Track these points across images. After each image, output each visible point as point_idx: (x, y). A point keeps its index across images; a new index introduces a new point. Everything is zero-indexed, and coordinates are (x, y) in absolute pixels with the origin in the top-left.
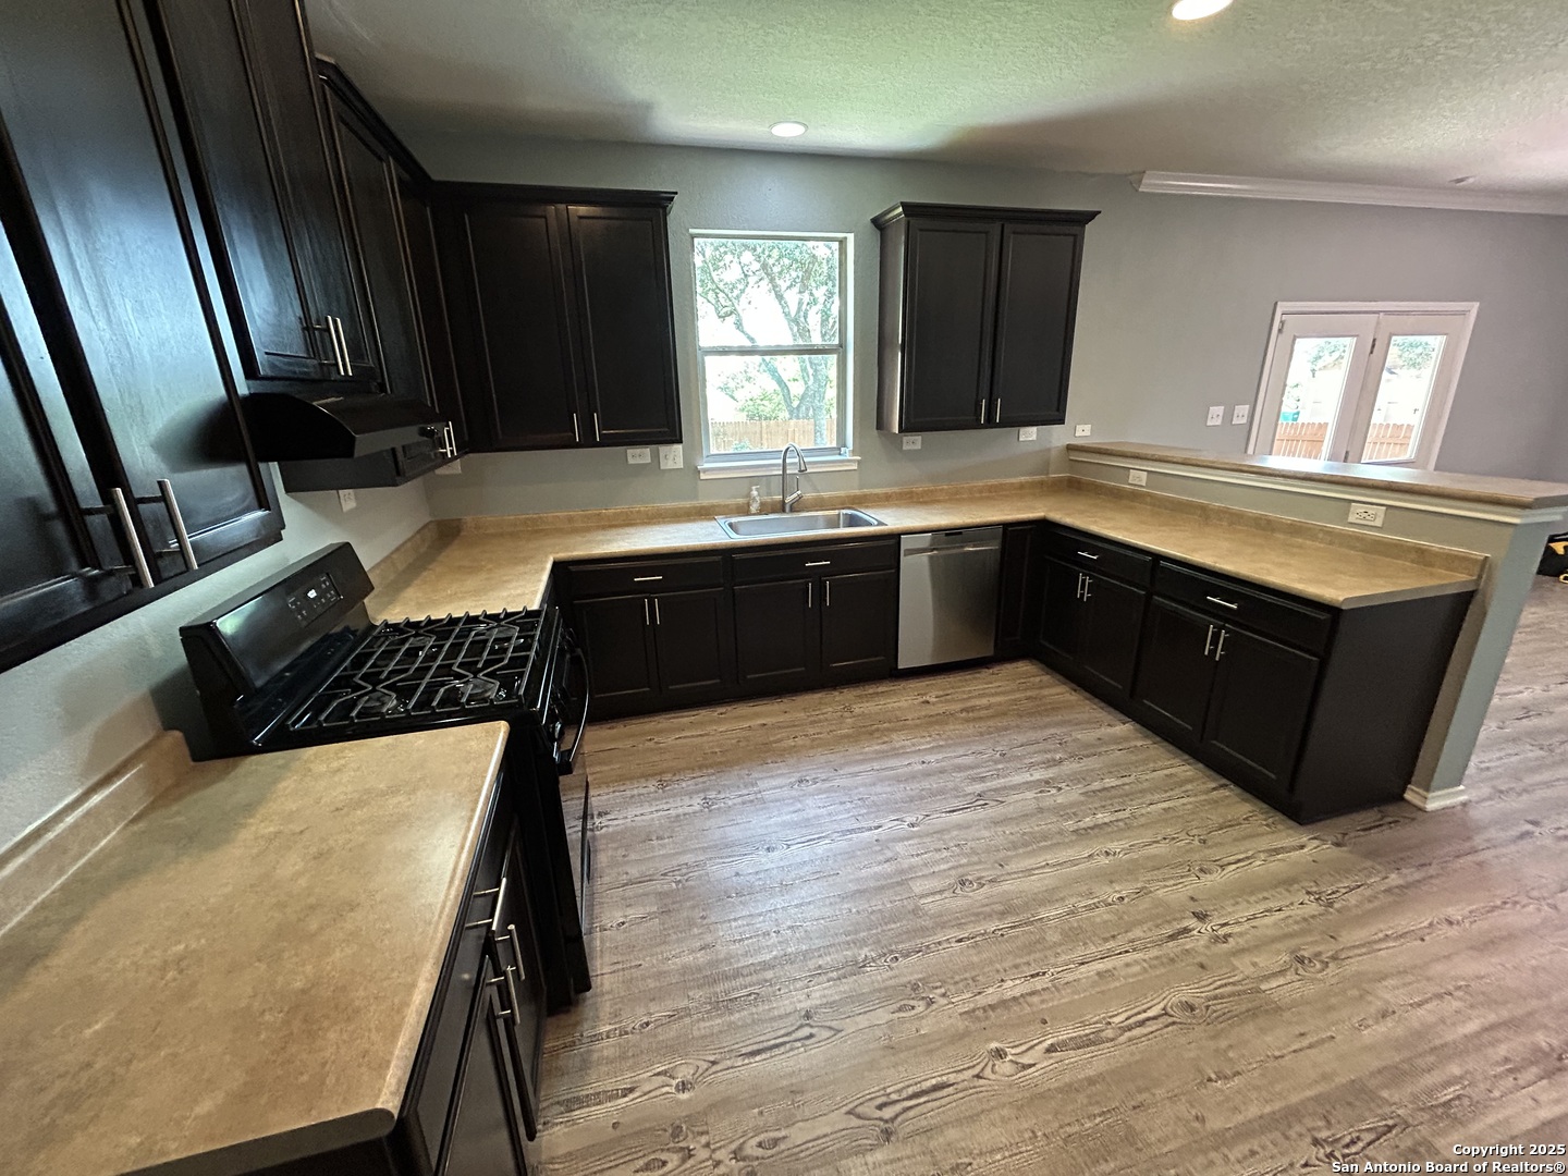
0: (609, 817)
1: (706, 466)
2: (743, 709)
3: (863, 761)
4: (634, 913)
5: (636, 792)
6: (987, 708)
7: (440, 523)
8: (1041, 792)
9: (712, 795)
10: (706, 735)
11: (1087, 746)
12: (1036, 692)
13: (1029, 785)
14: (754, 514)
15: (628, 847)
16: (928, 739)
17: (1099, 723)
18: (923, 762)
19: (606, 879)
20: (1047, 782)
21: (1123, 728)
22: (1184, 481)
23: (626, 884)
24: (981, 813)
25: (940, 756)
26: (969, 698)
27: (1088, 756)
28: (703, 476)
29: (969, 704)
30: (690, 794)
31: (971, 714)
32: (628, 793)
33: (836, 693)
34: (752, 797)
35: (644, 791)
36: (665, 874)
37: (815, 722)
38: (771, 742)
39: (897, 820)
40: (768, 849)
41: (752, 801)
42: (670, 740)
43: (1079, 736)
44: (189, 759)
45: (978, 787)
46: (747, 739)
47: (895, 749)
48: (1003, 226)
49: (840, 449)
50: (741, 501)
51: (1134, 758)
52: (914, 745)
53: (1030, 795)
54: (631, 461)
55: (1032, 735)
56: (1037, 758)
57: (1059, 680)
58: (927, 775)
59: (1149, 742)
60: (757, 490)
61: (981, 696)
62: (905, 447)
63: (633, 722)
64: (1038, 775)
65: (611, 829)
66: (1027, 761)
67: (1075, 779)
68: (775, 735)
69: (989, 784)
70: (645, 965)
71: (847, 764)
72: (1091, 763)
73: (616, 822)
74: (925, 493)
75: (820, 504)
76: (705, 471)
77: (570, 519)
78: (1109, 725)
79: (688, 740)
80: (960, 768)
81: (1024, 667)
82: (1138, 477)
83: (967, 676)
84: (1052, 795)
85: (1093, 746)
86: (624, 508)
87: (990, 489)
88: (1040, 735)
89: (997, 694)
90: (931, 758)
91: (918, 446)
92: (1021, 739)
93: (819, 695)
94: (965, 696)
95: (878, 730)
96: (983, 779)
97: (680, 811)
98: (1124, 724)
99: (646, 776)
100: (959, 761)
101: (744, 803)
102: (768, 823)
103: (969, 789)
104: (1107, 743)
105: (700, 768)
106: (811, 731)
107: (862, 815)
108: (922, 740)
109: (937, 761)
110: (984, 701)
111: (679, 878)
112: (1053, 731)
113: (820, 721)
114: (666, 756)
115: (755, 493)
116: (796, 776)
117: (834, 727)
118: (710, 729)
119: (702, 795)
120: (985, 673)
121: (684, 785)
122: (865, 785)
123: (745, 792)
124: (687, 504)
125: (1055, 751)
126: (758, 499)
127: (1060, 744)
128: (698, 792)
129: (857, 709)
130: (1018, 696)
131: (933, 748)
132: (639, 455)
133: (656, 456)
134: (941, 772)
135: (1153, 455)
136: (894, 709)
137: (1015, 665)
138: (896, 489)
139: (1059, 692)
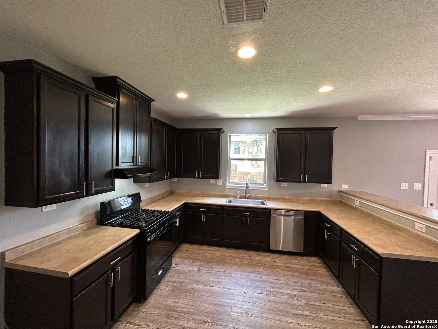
0: (177, 266)
1: (228, 185)
2: (224, 250)
3: (244, 272)
4: (167, 288)
5: (186, 262)
6: (292, 268)
7: (171, 191)
8: (290, 298)
9: (201, 268)
10: (211, 253)
11: (318, 290)
12: (313, 268)
13: (288, 294)
14: (238, 198)
15: (176, 273)
16: (267, 271)
17: (328, 284)
18: (261, 277)
19: (167, 279)
20: (295, 296)
21: (337, 289)
22: (368, 206)
23: (170, 282)
24: (267, 297)
25: (267, 277)
26: (289, 264)
27: (316, 293)
28: (227, 187)
29: (287, 265)
30: (197, 266)
31: (286, 269)
32: (185, 262)
33: (251, 252)
34: (210, 272)
35: (188, 262)
36: (179, 282)
37: (239, 258)
38: (224, 260)
39: (242, 290)
40: (204, 285)
41: (209, 273)
42: (201, 252)
43: (317, 286)
44: (96, 224)
45: (272, 289)
46: (219, 257)
47: (256, 271)
48: (306, 132)
49: (264, 184)
50: (235, 194)
51: (333, 299)
52: (261, 272)
53: (286, 297)
54: (211, 182)
55: (302, 280)
56: (298, 288)
57: (325, 267)
58: (259, 281)
59: (344, 296)
60: (239, 192)
61: (293, 264)
62: (282, 186)
63: (198, 246)
64: (293, 293)
65: (175, 268)
66: (293, 287)
67: (305, 298)
68: (227, 258)
69: (276, 290)
70: (161, 301)
71: (240, 271)
72: (316, 295)
73: (178, 267)
74: (288, 199)
75: (256, 198)
76: (227, 186)
77: (196, 194)
78: (332, 286)
79: (206, 253)
80: (270, 282)
81: (315, 259)
82: (357, 203)
83: (293, 257)
84: (294, 300)
85: (320, 290)
86: (208, 192)
87: (310, 200)
88: (304, 281)
89: (299, 265)
90: (264, 277)
91: (286, 186)
92: (297, 280)
93: (245, 251)
94: (288, 263)
95: (254, 265)
96: (275, 288)
97: (192, 269)
98: (339, 287)
99: (191, 259)
100: (272, 280)
101: (207, 272)
102: (209, 279)
103: (268, 289)
104: (326, 291)
105: (203, 261)
106: (237, 260)
107: (233, 286)
108: (266, 271)
109: (265, 278)
110: (293, 266)
111: (181, 284)
112: (310, 281)
113: (241, 258)
114: (198, 256)
115: (239, 193)
116: (224, 270)
117: (243, 261)
118: (212, 252)
119: (199, 267)
120: (300, 258)
121: (197, 263)
122: (240, 278)
123: (209, 270)
124: (222, 193)
125: (305, 288)
126: (239, 194)
127: (309, 286)
128: (198, 266)
129: (253, 258)
130: (305, 267)
131: (267, 274)
132: (213, 181)
133: (216, 182)
134: (264, 282)
135: (359, 197)
136: (264, 261)
137: (312, 258)
138: (279, 197)
139: (322, 271)
